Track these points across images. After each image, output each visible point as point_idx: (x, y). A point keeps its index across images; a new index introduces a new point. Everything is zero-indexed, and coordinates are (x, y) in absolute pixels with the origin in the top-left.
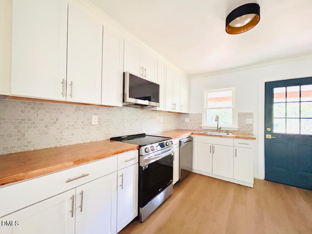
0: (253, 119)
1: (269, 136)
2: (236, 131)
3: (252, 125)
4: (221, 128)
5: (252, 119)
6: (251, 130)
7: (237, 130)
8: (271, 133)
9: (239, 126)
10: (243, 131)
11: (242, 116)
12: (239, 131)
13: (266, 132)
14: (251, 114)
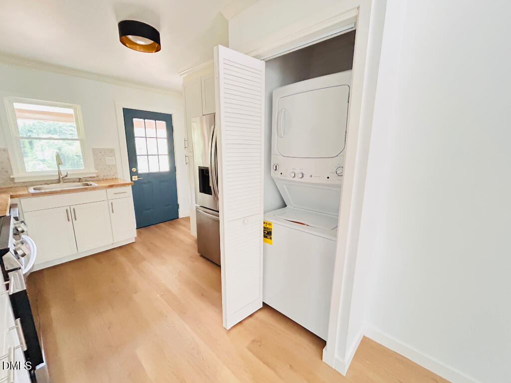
0: (115, 157)
1: (135, 178)
2: (94, 177)
3: (115, 166)
4: (67, 176)
5: (113, 158)
6: (115, 173)
7: (95, 175)
8: (136, 173)
9: (96, 168)
10: (104, 176)
11: (99, 155)
12: (98, 176)
13: (132, 174)
14: (112, 151)
